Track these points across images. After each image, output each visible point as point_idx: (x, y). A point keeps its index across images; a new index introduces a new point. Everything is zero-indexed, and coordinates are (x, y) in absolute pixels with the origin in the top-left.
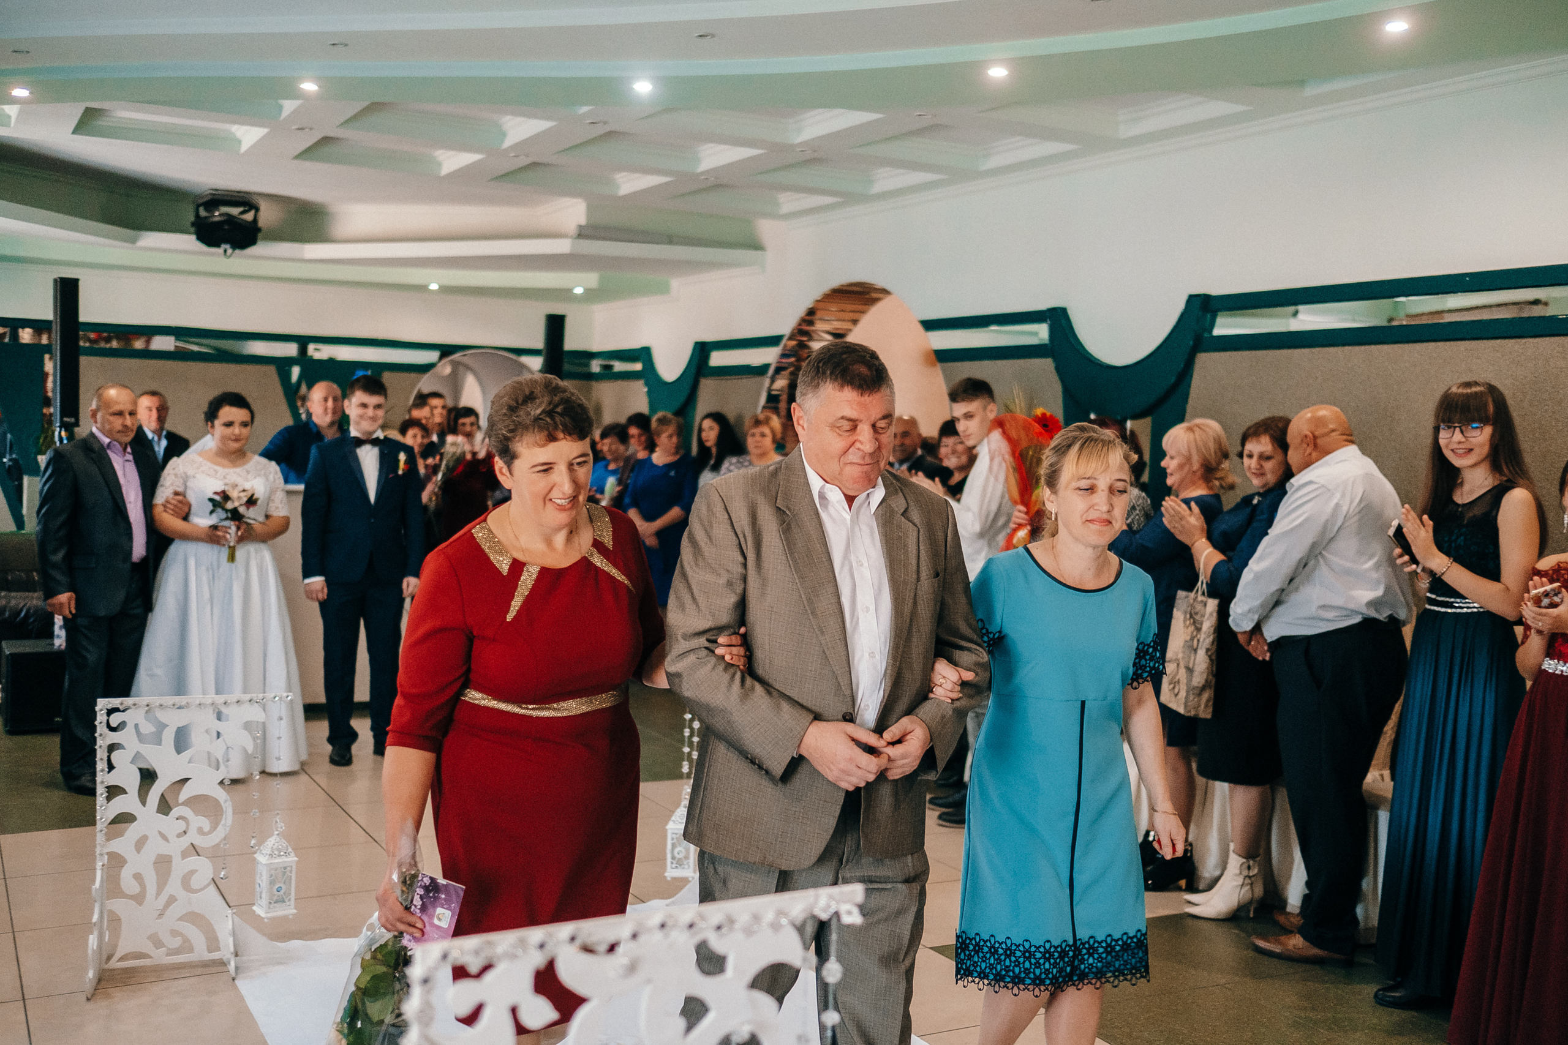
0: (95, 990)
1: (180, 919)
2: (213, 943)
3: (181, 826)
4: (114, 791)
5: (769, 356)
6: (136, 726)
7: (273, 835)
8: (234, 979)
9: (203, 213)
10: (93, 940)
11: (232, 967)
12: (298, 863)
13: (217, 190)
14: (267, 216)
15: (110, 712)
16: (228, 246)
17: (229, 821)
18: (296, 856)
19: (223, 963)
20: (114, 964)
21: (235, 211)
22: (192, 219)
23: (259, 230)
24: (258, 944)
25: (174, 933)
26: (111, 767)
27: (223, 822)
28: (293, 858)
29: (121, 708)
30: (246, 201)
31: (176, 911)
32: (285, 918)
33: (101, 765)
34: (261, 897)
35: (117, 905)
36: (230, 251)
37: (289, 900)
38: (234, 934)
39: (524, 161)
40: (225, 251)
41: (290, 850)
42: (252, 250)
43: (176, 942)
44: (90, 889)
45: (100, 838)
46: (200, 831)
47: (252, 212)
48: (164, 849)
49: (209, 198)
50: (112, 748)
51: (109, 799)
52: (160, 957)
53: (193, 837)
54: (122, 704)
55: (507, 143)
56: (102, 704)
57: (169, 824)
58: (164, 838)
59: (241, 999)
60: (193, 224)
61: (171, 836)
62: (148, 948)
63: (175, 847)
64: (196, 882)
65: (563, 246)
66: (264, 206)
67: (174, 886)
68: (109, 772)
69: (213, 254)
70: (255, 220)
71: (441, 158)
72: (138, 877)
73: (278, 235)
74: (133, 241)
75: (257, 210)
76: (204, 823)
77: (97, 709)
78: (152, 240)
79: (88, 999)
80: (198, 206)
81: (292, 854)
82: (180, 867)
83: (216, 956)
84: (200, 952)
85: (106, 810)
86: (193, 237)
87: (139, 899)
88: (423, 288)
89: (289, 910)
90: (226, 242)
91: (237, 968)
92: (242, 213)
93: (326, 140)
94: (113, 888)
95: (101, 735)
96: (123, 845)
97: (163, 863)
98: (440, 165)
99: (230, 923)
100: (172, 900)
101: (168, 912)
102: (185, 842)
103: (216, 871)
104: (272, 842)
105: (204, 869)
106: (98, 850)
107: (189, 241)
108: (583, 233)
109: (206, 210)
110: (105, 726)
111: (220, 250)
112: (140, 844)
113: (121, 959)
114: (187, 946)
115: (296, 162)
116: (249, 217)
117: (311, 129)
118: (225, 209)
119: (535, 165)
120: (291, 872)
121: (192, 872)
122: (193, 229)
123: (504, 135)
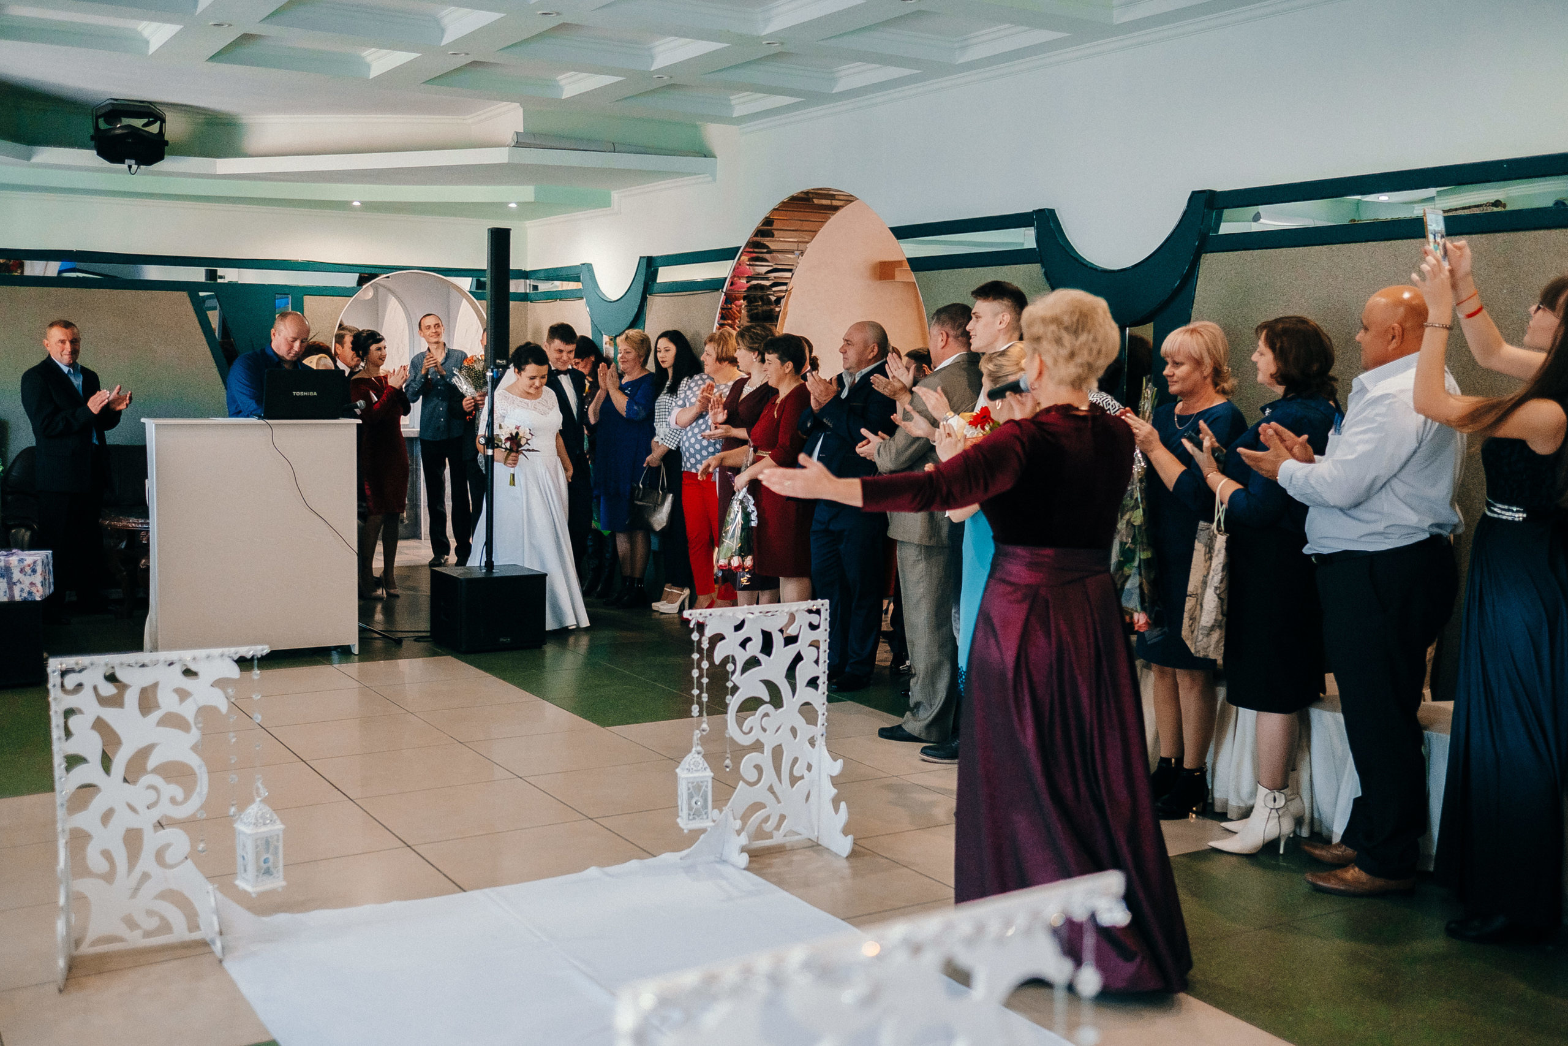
0: (67, 979)
1: (156, 898)
2: (193, 922)
3: (152, 796)
4: (73, 761)
5: (722, 270)
6: (95, 688)
7: (252, 801)
8: (221, 961)
9: (103, 125)
10: (60, 926)
11: (217, 947)
12: (285, 831)
13: (117, 100)
14: (175, 128)
15: (64, 673)
16: (133, 162)
17: (205, 790)
18: (283, 823)
19: (204, 944)
20: (85, 949)
21: (138, 123)
22: (92, 131)
23: (166, 143)
24: (243, 920)
25: (150, 913)
26: (68, 734)
27: (198, 789)
28: (279, 826)
29: (77, 669)
30: (150, 111)
31: (151, 888)
32: (273, 892)
33: (57, 733)
34: (245, 870)
35: (84, 885)
36: (134, 167)
37: (278, 872)
38: (217, 911)
39: (463, 60)
40: (130, 167)
41: (275, 817)
42: (157, 167)
43: (153, 923)
44: (54, 871)
45: (61, 813)
46: (173, 801)
47: (158, 123)
48: (134, 822)
49: (110, 107)
50: (69, 713)
51: (68, 769)
52: (135, 940)
53: (165, 809)
54: (77, 664)
55: (447, 39)
56: (55, 665)
57: (138, 793)
58: (133, 809)
59: (233, 984)
60: (92, 138)
61: (141, 807)
62: (122, 931)
63: (145, 821)
64: (170, 857)
65: (499, 156)
66: (170, 117)
67: (146, 862)
68: (67, 740)
69: (116, 171)
70: (161, 133)
71: (369, 59)
72: (107, 855)
73: (185, 150)
74: (29, 158)
75: (163, 121)
76: (177, 792)
77: (49, 670)
78: (48, 155)
79: (60, 991)
80: (97, 118)
81: (278, 822)
82: (152, 840)
83: (196, 936)
84: (180, 932)
85: (66, 782)
86: (95, 152)
87: (109, 877)
88: (345, 205)
89: (277, 883)
90: (131, 158)
91: (223, 948)
92: (145, 125)
93: (246, 38)
94: (79, 867)
95: (55, 699)
96: (87, 819)
97: (133, 839)
98: (369, 67)
99: (212, 900)
100: (145, 876)
101: (141, 892)
102: (156, 814)
103: (194, 842)
104: (255, 809)
105: (178, 841)
106: (59, 827)
107: (89, 157)
108: (520, 142)
109: (107, 122)
110: (60, 690)
111: (125, 166)
112: (107, 816)
113: (94, 944)
114: (165, 927)
115: (210, 64)
116: (154, 129)
117: (230, 25)
118: (126, 121)
119: (474, 64)
120: (278, 840)
121: (168, 845)
122: (93, 143)
123: (443, 31)
